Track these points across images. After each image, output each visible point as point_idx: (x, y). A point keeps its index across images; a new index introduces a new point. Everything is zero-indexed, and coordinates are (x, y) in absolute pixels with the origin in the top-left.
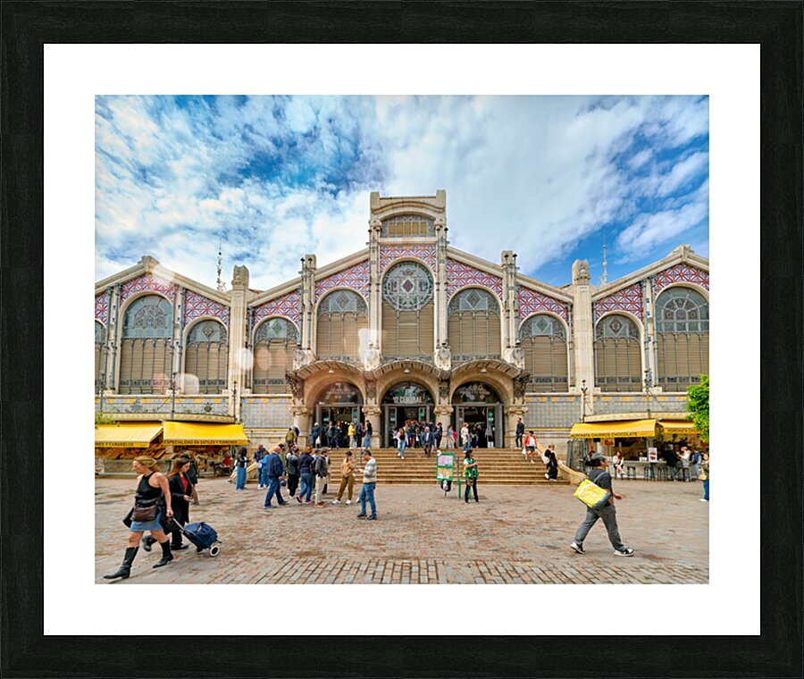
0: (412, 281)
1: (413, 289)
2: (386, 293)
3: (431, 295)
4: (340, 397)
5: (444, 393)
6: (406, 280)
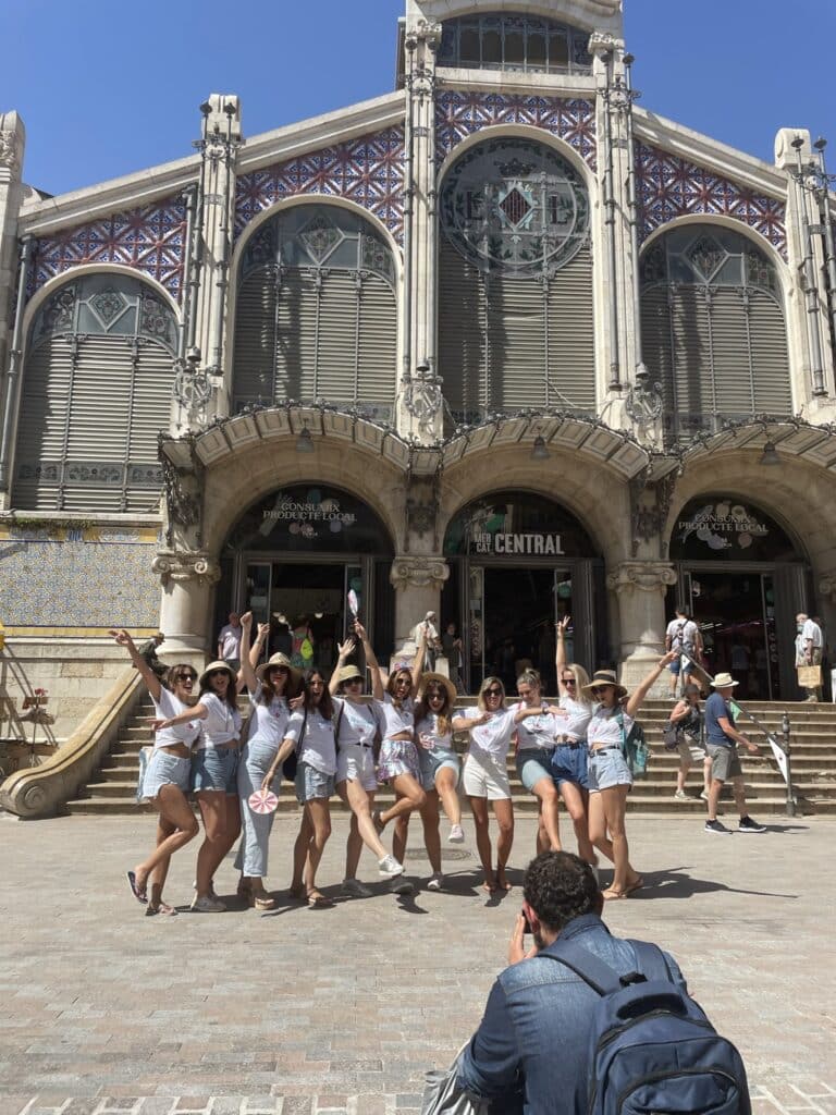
0: (526, 192)
1: (528, 218)
2: (451, 223)
3: (584, 236)
4: (309, 531)
5: (646, 522)
6: (510, 188)
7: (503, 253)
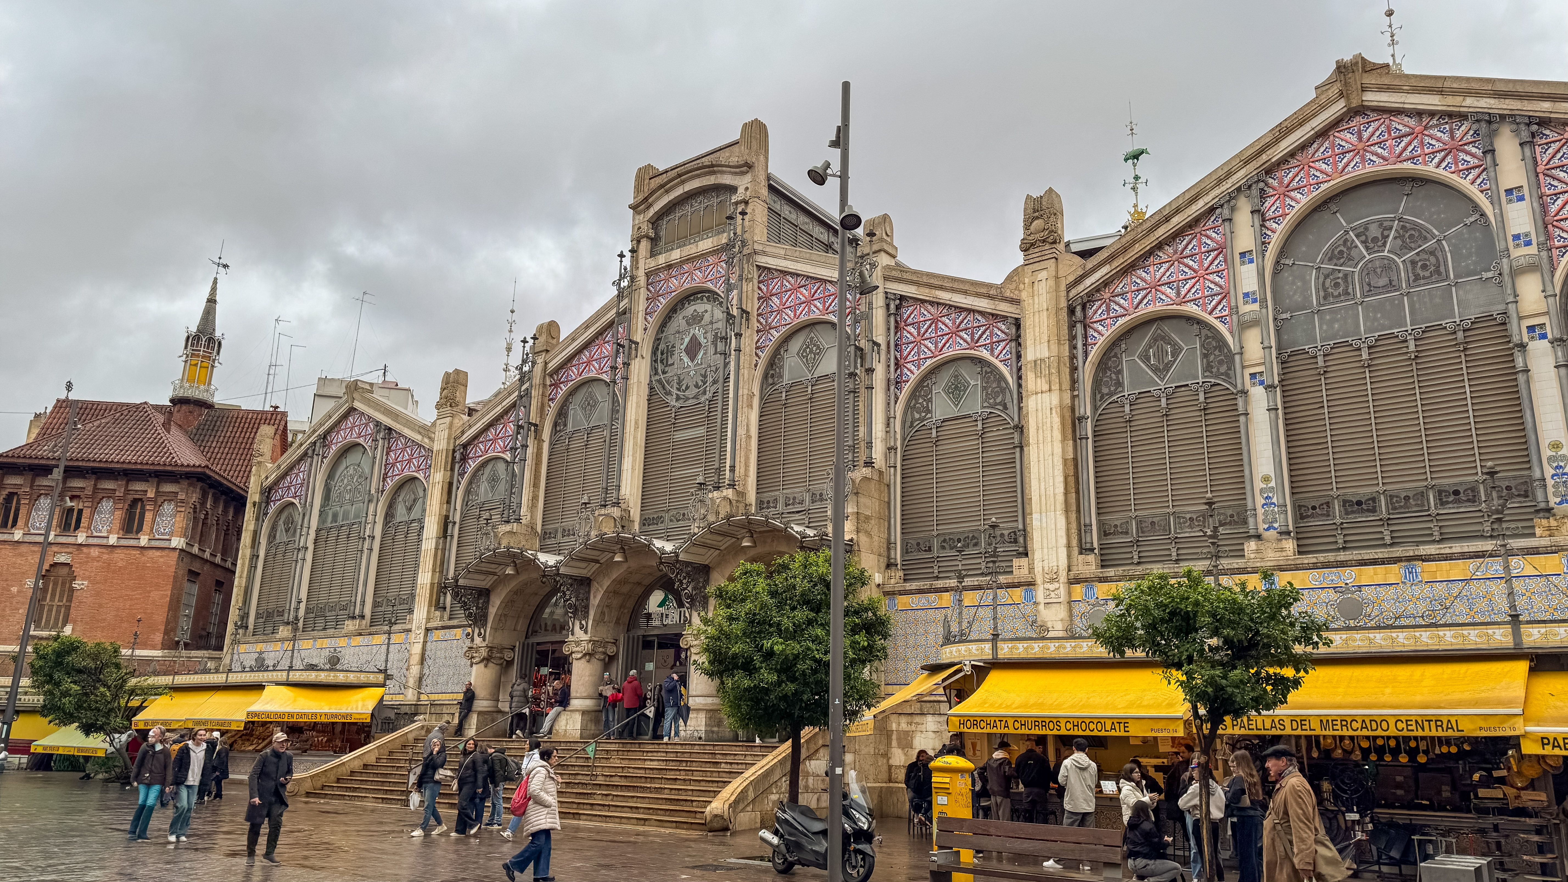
0: (700, 335)
1: (701, 353)
6: (691, 335)
7: (684, 387)
